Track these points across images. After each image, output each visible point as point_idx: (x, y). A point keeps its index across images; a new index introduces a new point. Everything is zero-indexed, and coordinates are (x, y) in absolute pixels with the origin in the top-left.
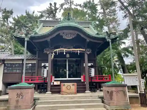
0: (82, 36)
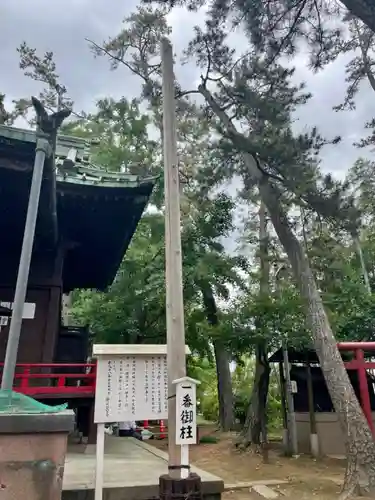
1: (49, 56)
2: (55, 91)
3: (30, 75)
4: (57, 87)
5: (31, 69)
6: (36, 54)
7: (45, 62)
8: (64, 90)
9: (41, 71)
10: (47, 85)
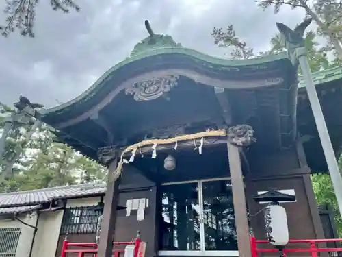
0: (196, 77)
1: (231, 28)
2: (239, 48)
3: (222, 45)
4: (240, 45)
5: (222, 42)
6: (222, 31)
7: (228, 33)
8: (245, 45)
9: (228, 39)
10: (234, 47)
